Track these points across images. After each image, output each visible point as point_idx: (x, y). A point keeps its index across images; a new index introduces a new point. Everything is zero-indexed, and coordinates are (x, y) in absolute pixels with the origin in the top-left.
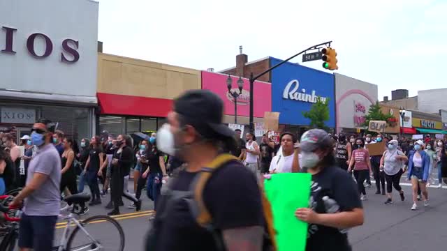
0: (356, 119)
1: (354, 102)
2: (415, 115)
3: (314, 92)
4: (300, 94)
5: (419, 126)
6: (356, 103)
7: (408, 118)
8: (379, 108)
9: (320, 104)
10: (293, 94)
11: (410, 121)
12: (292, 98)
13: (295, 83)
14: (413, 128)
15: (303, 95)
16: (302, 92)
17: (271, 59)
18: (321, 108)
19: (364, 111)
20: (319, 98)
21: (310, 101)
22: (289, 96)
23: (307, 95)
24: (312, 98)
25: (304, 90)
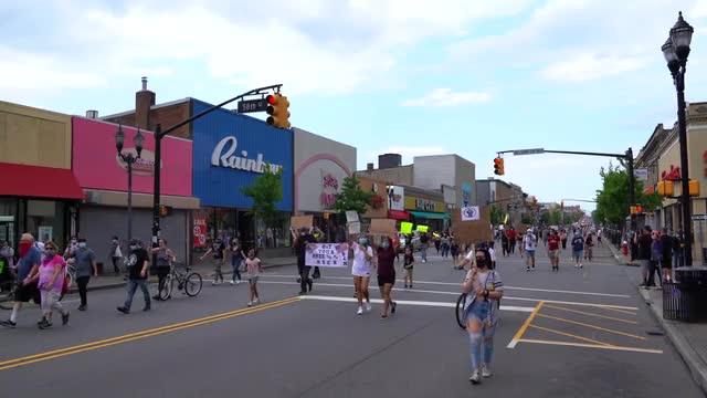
0: (324, 198)
1: (322, 172)
2: (409, 191)
3: (260, 156)
4: (238, 159)
5: (414, 208)
6: (325, 175)
7: (399, 197)
8: (357, 183)
9: (268, 175)
10: (228, 159)
11: (402, 200)
12: (225, 164)
13: (231, 142)
14: (405, 211)
15: (244, 160)
16: (242, 156)
17: (192, 103)
18: (270, 182)
19: (336, 187)
20: (268, 167)
21: (253, 169)
22: (220, 161)
23: (250, 161)
24: (257, 165)
25: (245, 153)
